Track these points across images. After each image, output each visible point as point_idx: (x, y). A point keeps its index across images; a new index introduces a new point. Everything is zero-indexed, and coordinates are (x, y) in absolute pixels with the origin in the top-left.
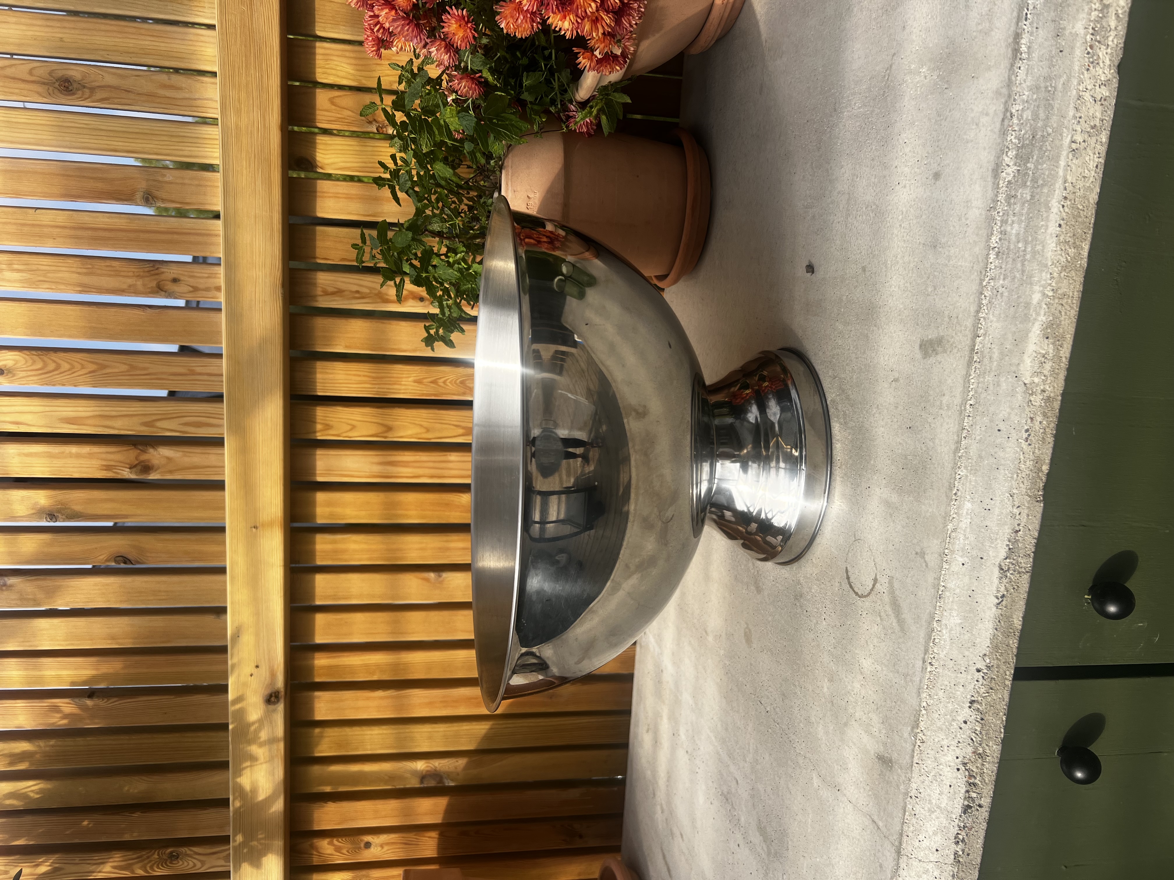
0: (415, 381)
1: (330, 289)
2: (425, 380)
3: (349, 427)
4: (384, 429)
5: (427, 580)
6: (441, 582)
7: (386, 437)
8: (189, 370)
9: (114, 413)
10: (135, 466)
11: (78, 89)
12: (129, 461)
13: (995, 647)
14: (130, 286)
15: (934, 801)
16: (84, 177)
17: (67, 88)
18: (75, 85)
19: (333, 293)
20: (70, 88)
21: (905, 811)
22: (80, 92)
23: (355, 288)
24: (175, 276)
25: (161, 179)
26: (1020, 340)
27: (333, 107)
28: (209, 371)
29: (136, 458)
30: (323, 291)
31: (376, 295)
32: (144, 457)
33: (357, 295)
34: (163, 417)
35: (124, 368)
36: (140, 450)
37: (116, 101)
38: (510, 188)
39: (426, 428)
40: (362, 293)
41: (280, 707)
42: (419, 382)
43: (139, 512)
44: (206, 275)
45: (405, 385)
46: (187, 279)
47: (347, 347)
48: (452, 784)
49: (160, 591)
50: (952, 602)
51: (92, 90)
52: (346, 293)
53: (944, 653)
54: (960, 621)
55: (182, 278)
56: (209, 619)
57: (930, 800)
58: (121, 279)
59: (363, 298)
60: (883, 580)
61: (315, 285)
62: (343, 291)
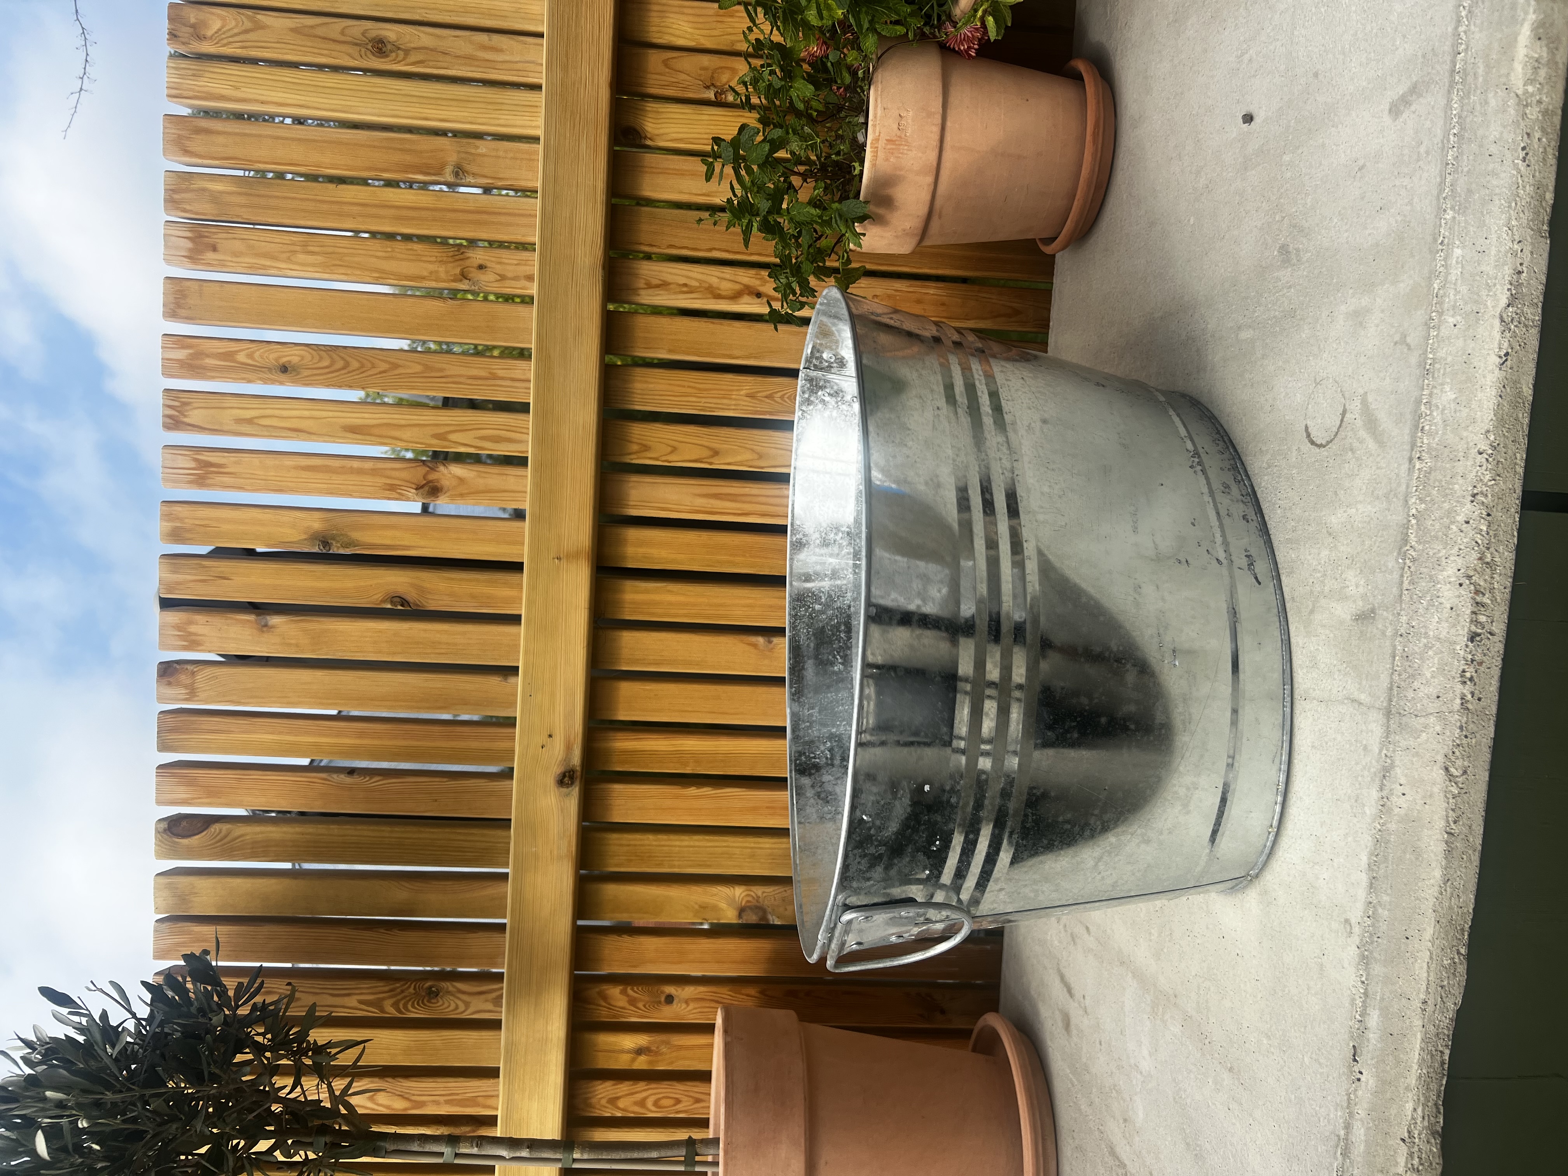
0: (747, 396)
1: (655, 282)
2: (759, 395)
3: (670, 449)
4: (710, 453)
5: (755, 646)
6: (771, 650)
7: (711, 463)
8: (490, 373)
9: (403, 422)
10: (422, 487)
11: (391, 51)
12: (416, 481)
13: (1500, 420)
14: (431, 273)
15: (1431, 633)
16: (391, 148)
17: (381, 49)
18: (389, 47)
19: (657, 286)
20: (384, 49)
21: (1394, 657)
22: (394, 54)
23: (683, 281)
24: (481, 262)
25: (473, 151)
26: (1508, 47)
27: (667, 70)
28: (513, 376)
29: (424, 477)
30: (646, 284)
31: (707, 289)
32: (433, 476)
33: (685, 289)
34: (458, 428)
35: (418, 368)
36: (429, 467)
37: (431, 64)
38: (879, 106)
39: (758, 453)
40: (691, 286)
41: (575, 791)
42: (751, 396)
43: (422, 543)
44: (515, 262)
45: (735, 399)
46: (493, 265)
47: (670, 351)
48: (777, 922)
49: (440, 643)
50: (1444, 374)
51: (407, 52)
52: (672, 286)
53: (1437, 440)
54: (1454, 396)
55: (489, 264)
56: (493, 682)
57: (1426, 633)
58: (422, 264)
59: (691, 292)
60: (1355, 406)
61: (636, 275)
62: (670, 284)
